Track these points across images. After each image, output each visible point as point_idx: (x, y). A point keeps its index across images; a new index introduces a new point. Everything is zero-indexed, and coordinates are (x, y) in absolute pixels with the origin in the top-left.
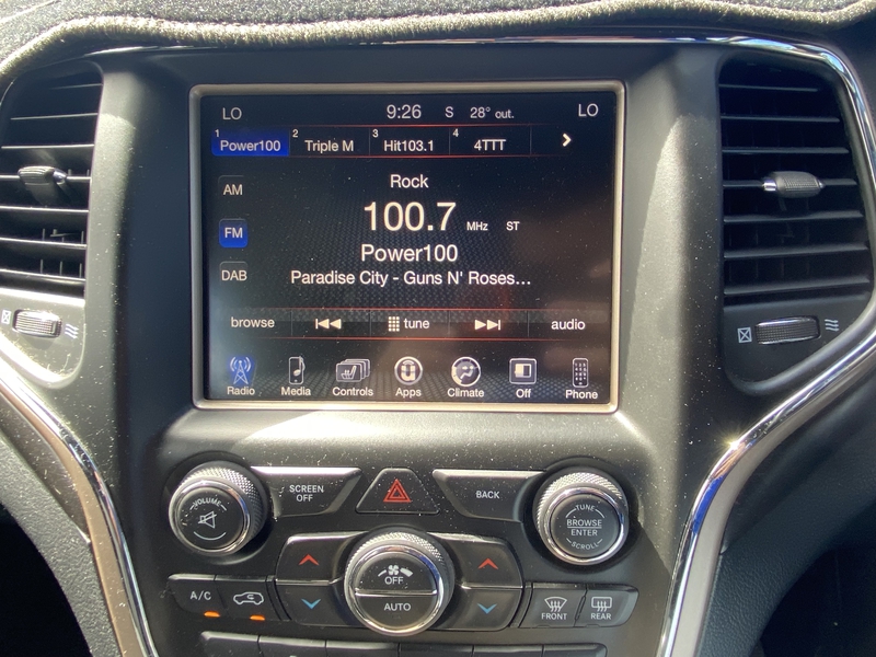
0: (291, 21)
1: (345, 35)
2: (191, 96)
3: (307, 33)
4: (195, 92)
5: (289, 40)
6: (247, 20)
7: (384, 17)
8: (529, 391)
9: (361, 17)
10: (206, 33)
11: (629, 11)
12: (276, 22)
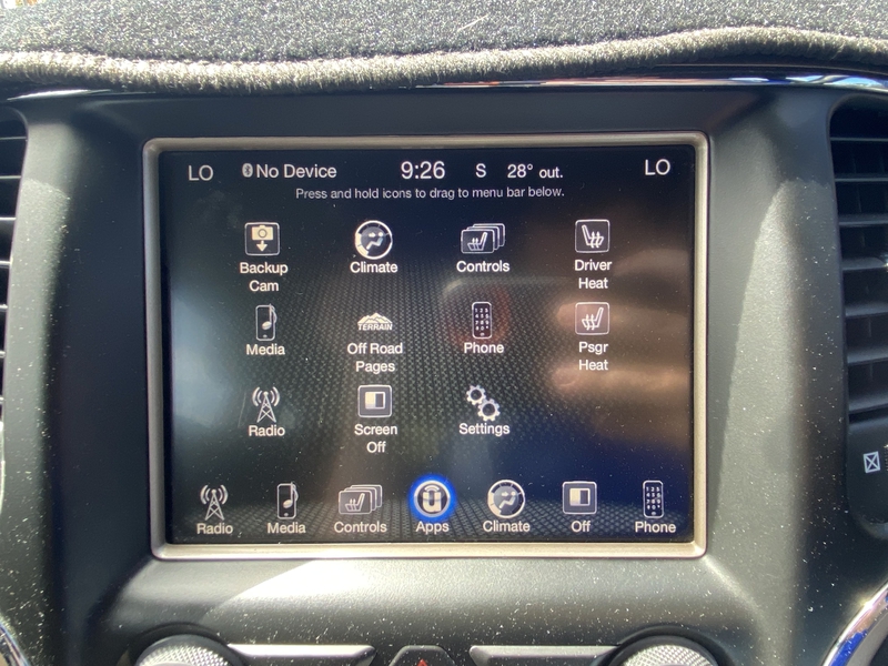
0: (275, 59)
1: (348, 79)
2: (146, 153)
3: (297, 76)
4: (150, 148)
5: (274, 83)
6: (217, 57)
7: (399, 53)
8: (588, 524)
9: (368, 54)
10: (161, 75)
11: (719, 46)
12: (256, 59)
